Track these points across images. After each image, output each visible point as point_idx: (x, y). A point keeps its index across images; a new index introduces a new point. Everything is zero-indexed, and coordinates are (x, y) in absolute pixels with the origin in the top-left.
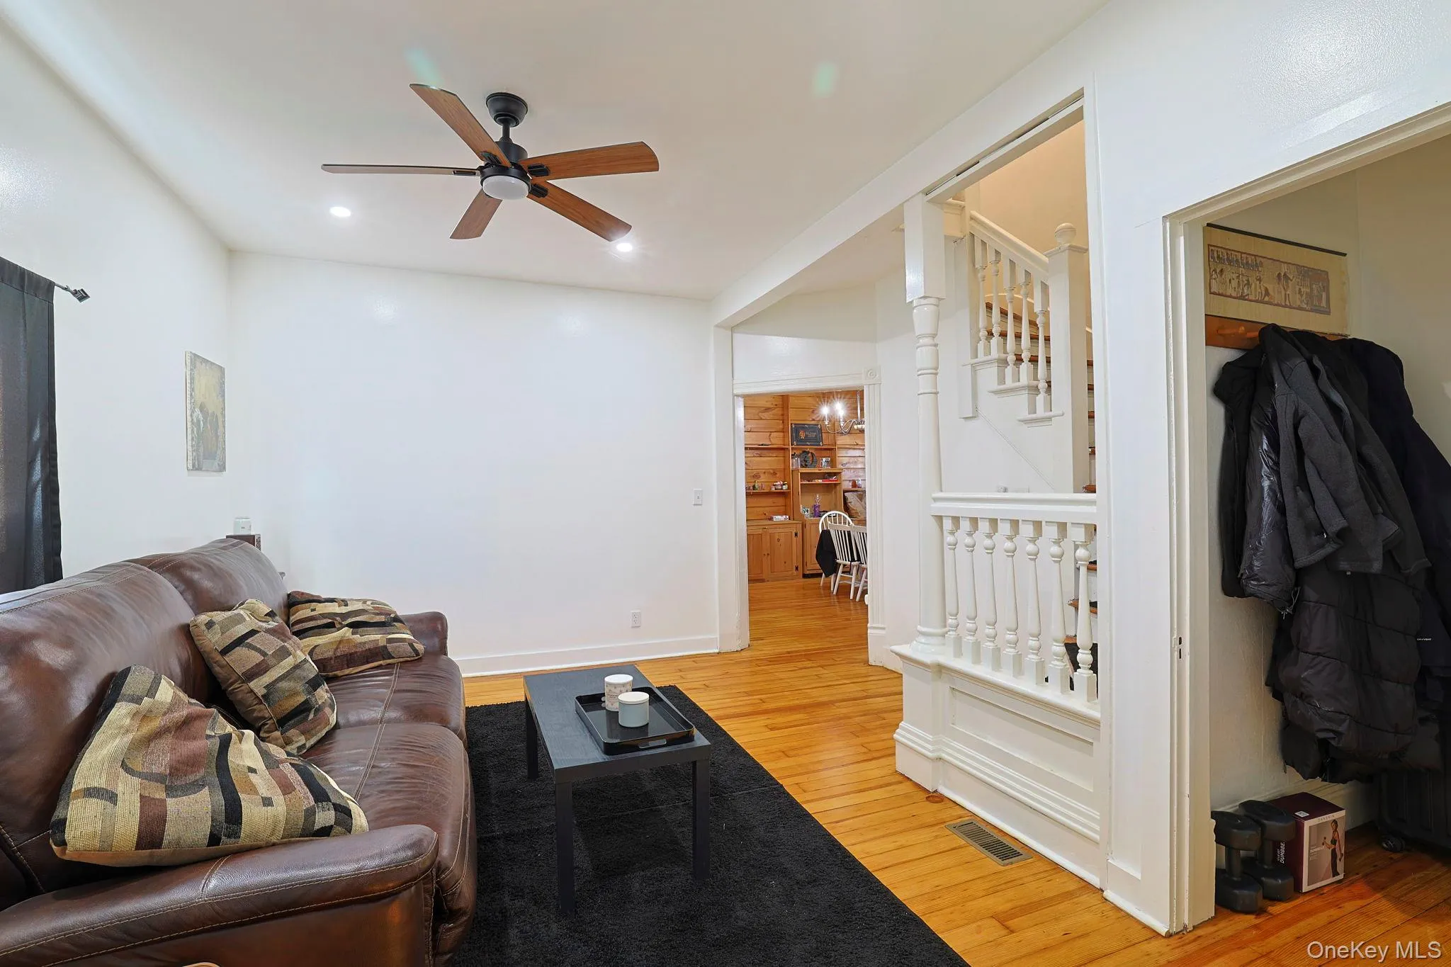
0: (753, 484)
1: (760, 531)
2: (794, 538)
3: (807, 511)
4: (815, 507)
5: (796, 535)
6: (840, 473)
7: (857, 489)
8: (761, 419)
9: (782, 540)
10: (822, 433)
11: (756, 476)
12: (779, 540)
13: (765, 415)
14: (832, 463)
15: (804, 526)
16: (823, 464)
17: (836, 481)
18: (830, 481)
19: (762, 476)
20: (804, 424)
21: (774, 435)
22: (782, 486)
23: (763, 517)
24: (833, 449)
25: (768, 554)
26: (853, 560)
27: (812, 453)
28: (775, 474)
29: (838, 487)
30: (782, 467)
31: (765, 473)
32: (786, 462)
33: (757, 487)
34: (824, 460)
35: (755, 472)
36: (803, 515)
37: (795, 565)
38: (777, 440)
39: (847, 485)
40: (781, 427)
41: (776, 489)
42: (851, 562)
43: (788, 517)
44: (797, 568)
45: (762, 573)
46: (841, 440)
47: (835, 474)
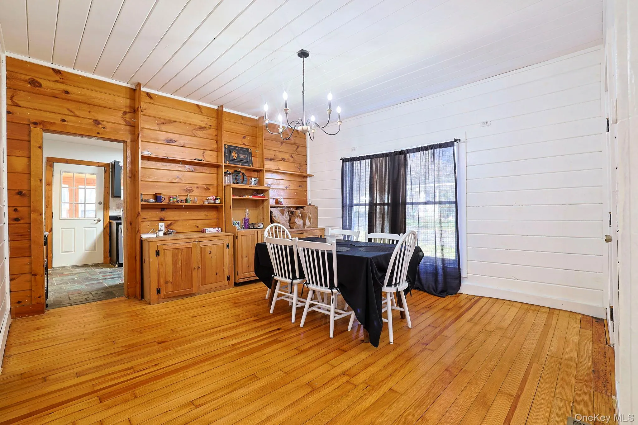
0: (186, 197)
1: (190, 245)
2: (226, 250)
3: (238, 224)
4: (245, 220)
5: (228, 246)
6: (267, 190)
7: (279, 205)
8: (195, 136)
9: (214, 251)
10: (251, 157)
11: (190, 190)
12: (210, 252)
13: (200, 133)
14: (261, 182)
15: (235, 237)
16: (253, 183)
17: (264, 197)
18: (260, 197)
19: (195, 190)
20: (237, 147)
21: (207, 152)
22: (214, 200)
23: (196, 229)
24: (261, 170)
25: (199, 268)
26: (294, 278)
27: (243, 173)
28: (208, 189)
29: (265, 203)
30: (215, 183)
31: (198, 187)
32: (219, 180)
33: (189, 200)
34: (253, 179)
35: (188, 186)
36: (234, 228)
37: (226, 274)
38: (210, 158)
39: (272, 202)
40: (215, 146)
41: (208, 203)
42: (292, 280)
43: (220, 229)
44: (228, 278)
45: (192, 287)
46: (268, 165)
47: (263, 191)
